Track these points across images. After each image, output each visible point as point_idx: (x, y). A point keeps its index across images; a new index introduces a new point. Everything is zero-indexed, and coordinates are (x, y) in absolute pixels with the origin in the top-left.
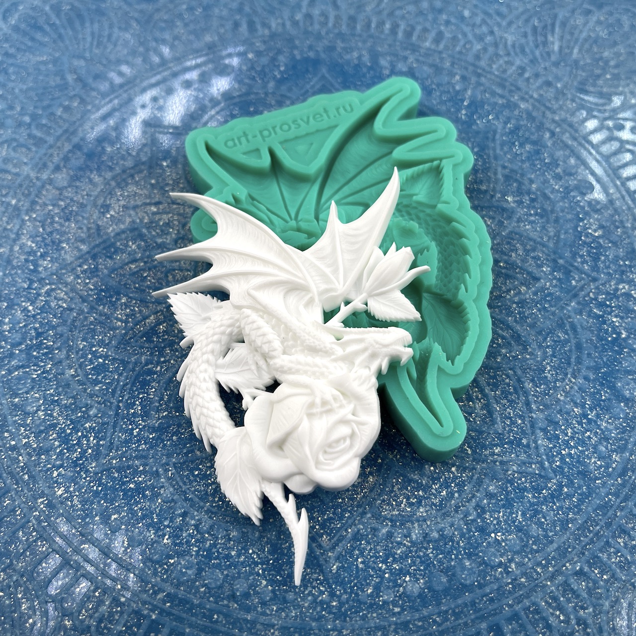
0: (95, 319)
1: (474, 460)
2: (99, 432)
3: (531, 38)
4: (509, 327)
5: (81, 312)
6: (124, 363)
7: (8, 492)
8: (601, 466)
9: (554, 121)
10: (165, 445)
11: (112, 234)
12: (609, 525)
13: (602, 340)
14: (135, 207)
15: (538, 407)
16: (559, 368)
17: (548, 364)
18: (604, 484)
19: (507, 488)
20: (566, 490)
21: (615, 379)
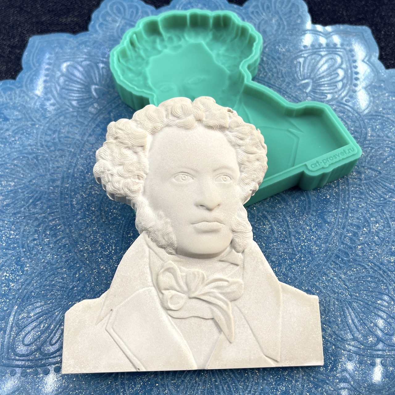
1: (266, 248)
2: (116, 244)
6: (124, 216)
7: (81, 267)
8: (317, 249)
12: (319, 272)
13: (319, 200)
15: (292, 227)
16: (301, 211)
17: (296, 209)
18: (318, 256)
19: (279, 258)
20: (303, 259)
21: (324, 215)
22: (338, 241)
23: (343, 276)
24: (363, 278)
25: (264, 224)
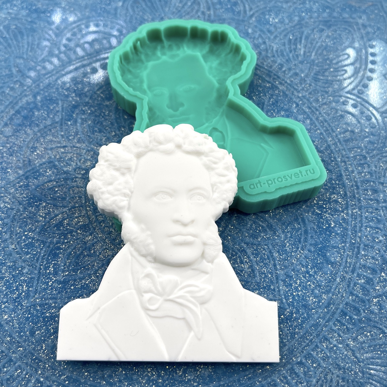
0: (27, 215)
2: (29, 283)
3: (287, 46)
4: (266, 220)
5: (19, 210)
6: (44, 242)
8: (315, 302)
9: (298, 97)
10: (67, 292)
11: (38, 165)
12: (318, 335)
13: (319, 229)
14: (51, 149)
15: (281, 268)
16: (294, 244)
17: (287, 242)
18: (317, 312)
20: (295, 315)
21: (326, 251)
22: (345, 290)
23: (351, 343)
24: (380, 348)
25: (242, 262)
